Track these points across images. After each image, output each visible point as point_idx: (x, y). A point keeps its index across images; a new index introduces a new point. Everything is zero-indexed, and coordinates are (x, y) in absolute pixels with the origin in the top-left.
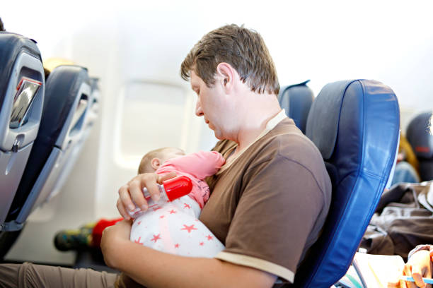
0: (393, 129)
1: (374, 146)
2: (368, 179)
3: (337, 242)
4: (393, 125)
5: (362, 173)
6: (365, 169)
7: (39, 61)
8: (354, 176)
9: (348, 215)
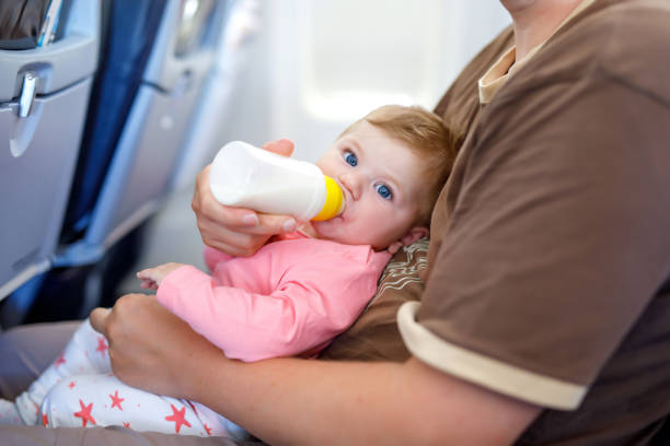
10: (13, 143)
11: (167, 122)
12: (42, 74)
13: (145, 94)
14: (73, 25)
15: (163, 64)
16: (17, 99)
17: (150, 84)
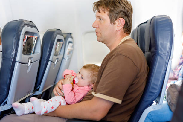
0: (170, 34)
1: (162, 42)
2: (162, 56)
3: (152, 83)
4: (170, 32)
5: (159, 53)
6: (160, 52)
7: (37, 30)
8: (156, 55)
9: (155, 72)
10: (27, 70)
11: (54, 68)
12: (32, 59)
14: (36, 51)
15: (53, 57)
16: (28, 63)
17: (50, 61)
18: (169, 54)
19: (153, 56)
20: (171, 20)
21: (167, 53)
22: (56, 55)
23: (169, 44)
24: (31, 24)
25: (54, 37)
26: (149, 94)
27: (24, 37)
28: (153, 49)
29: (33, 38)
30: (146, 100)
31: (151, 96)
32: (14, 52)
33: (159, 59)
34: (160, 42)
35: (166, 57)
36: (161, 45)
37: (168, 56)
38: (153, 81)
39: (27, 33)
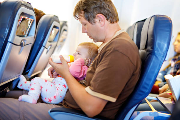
0: (168, 35)
1: (160, 42)
2: (157, 56)
3: (144, 82)
4: (169, 33)
5: (155, 53)
6: (156, 52)
8: (151, 54)
9: (149, 71)
12: (25, 41)
13: (43, 48)
14: (30, 34)
15: (46, 43)
17: (43, 46)
18: (165, 55)
19: (148, 55)
20: (171, 21)
21: (163, 54)
22: (50, 42)
23: (166, 45)
24: (29, 5)
25: (51, 23)
26: (139, 92)
27: (20, 17)
28: (149, 48)
29: (28, 20)
30: (136, 98)
31: (141, 95)
32: (7, 32)
33: (154, 59)
34: (158, 42)
35: (161, 57)
36: (158, 45)
37: (163, 57)
38: (145, 80)
39: (23, 14)
